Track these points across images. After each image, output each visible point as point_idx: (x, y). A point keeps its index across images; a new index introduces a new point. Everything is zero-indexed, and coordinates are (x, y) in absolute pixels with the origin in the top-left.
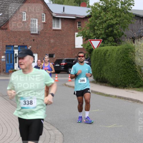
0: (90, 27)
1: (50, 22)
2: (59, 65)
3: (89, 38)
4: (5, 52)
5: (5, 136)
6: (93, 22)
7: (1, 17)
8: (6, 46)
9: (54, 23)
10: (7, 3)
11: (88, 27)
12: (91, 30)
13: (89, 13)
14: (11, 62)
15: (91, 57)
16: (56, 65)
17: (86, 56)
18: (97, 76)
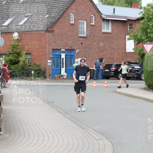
0: (143, 30)
1: (99, 24)
2: (108, 70)
3: (141, 41)
4: (51, 56)
5: (51, 146)
6: (145, 24)
7: (47, 19)
8: (53, 50)
9: (104, 25)
10: (54, 4)
11: (140, 29)
12: (143, 33)
13: (141, 14)
14: (58, 67)
15: (143, 62)
16: (106, 70)
17: (138, 61)
18: (149, 82)
